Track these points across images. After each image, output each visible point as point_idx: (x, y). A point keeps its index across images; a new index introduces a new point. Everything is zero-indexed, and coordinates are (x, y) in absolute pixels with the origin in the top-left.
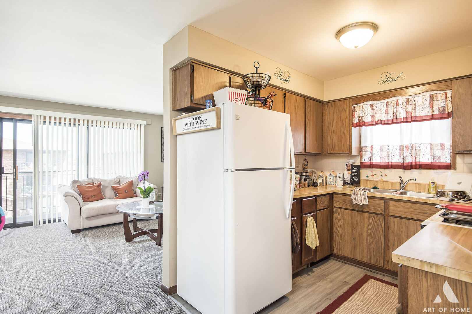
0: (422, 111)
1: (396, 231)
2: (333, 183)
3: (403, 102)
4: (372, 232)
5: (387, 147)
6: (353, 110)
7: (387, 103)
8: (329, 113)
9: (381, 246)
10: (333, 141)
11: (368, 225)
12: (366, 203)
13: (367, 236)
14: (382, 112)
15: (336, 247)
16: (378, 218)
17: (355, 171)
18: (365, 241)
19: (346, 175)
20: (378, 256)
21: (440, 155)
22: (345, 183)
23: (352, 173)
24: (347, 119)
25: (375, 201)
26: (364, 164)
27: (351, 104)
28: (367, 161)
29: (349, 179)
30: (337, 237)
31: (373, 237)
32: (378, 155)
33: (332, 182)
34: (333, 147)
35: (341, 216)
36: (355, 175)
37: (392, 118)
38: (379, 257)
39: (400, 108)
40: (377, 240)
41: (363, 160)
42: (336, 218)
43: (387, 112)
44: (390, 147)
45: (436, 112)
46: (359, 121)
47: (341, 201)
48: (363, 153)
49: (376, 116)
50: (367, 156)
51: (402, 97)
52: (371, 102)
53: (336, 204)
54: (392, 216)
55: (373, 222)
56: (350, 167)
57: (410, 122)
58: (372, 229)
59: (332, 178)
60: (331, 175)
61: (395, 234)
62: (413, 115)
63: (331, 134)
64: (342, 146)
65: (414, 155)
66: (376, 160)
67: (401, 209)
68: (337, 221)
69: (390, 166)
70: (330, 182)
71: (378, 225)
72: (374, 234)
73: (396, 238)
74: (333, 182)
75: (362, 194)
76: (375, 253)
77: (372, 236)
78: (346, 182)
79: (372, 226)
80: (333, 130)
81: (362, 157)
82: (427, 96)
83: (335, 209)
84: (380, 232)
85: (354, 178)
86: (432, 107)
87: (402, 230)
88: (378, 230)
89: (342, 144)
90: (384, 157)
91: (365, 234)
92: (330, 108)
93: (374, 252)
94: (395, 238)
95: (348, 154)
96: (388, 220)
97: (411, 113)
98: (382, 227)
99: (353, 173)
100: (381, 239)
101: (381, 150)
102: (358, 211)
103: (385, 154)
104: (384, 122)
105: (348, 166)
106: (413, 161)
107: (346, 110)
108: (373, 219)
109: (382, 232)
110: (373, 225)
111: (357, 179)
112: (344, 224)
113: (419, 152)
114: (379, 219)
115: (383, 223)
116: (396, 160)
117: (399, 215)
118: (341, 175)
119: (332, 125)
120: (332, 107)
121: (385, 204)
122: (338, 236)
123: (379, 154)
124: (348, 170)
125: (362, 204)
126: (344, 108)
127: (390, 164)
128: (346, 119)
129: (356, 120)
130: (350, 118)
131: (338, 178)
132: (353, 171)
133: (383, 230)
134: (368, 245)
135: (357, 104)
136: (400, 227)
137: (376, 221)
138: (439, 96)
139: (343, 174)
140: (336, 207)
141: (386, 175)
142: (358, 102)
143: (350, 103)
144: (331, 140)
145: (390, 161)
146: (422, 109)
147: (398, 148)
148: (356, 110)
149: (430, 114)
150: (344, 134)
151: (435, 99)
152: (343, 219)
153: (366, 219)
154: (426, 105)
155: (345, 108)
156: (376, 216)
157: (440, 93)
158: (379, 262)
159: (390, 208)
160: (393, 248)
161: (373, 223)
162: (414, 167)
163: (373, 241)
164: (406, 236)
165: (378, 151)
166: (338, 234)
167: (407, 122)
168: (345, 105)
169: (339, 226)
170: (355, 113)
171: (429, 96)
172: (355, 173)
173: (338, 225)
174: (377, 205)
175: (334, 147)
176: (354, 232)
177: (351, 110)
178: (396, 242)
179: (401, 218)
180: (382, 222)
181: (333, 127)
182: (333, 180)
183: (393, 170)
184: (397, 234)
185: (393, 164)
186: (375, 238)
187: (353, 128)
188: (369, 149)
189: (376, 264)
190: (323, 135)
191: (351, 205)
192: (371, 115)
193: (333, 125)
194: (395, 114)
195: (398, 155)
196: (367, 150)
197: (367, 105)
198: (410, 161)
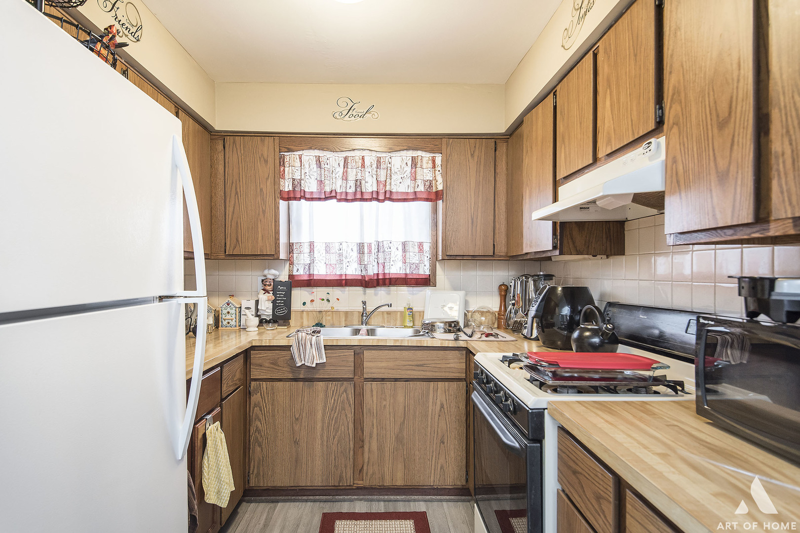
0: (400, 183)
1: (375, 408)
2: (233, 323)
3: (373, 162)
4: (332, 419)
5: (337, 246)
6: (282, 162)
7: (346, 159)
8: (227, 160)
9: (348, 443)
10: (237, 227)
11: (325, 406)
12: (321, 361)
13: (323, 429)
14: (337, 176)
15: (255, 471)
16: (343, 388)
17: (282, 294)
18: (319, 442)
19: (263, 303)
20: (343, 466)
21: (418, 262)
22: (262, 322)
23: (276, 297)
24: (269, 180)
25: (337, 355)
26: (296, 278)
27: (277, 150)
28: (301, 272)
29: (270, 312)
30: (258, 449)
31: (334, 429)
32: (322, 261)
33: (232, 320)
34: (237, 240)
35: (266, 398)
36: (282, 303)
37: (353, 190)
38: (346, 467)
39: (367, 173)
40: (341, 434)
41: (295, 269)
42: (255, 404)
43: (345, 178)
44: (344, 246)
45: (421, 188)
46: (294, 189)
47: (267, 365)
48: (295, 255)
49: (327, 182)
50: (302, 262)
51: (370, 152)
52: (317, 153)
53: (255, 373)
54: (367, 380)
55: (333, 398)
56: (272, 286)
57: (383, 201)
58: (333, 412)
59: (233, 311)
60: (228, 304)
61: (373, 413)
62: (388, 188)
63: (234, 210)
64: (260, 239)
65: (381, 261)
66: (320, 271)
67: (384, 364)
68: (259, 412)
69: (344, 282)
70: (227, 321)
71: (343, 402)
72: (336, 422)
73: (375, 421)
74: (234, 321)
75: (313, 343)
76: (338, 461)
77: (332, 427)
78: (263, 317)
79: (333, 407)
80: (237, 201)
81: (292, 264)
82: (408, 158)
83: (253, 383)
84: (346, 415)
85: (280, 309)
86: (415, 179)
87: (384, 403)
88: (343, 412)
89: (260, 235)
90: (333, 265)
91: (319, 426)
92: (231, 150)
93: (335, 459)
94: (373, 421)
95: (272, 257)
96: (360, 389)
97: (385, 186)
98: (350, 405)
99: (279, 297)
100: (348, 430)
101: (327, 252)
102: (304, 380)
103: (333, 259)
104: (341, 195)
105: (267, 283)
106: (380, 272)
107: (267, 161)
108: (333, 391)
109: (350, 416)
110: (334, 404)
111: (286, 309)
112: (273, 416)
113: (389, 257)
114: (345, 391)
115: (353, 396)
116: (352, 270)
117: (381, 375)
118: (252, 304)
119: (236, 189)
120: (235, 149)
121: (356, 357)
122: (260, 446)
123: (324, 259)
124: (266, 291)
125: (314, 365)
126: (262, 155)
127: (344, 278)
128: (267, 179)
129: (287, 185)
130: (276, 179)
131: (244, 311)
132: (278, 294)
133: (353, 410)
134: (325, 448)
135: (289, 150)
136: (381, 399)
137: (340, 396)
138: (425, 160)
139: (257, 302)
140: (255, 380)
141: (338, 299)
142: (292, 147)
143: (275, 147)
144: (234, 224)
145: (343, 273)
146: (401, 180)
147: (355, 249)
148: (287, 164)
149: (411, 190)
150: (264, 212)
151: (419, 165)
152: (272, 405)
153: (321, 395)
154: (406, 174)
155: (265, 156)
156: (339, 385)
157: (426, 156)
158: (344, 477)
159: (366, 364)
160: (369, 441)
161: (334, 400)
162: (381, 282)
163: (334, 438)
164: (391, 414)
165: (321, 253)
166: (260, 440)
167: (377, 200)
168: (265, 149)
169: (263, 421)
170: (284, 170)
171: (411, 159)
172: (282, 297)
173: (260, 420)
174: (343, 361)
175: (240, 240)
176: (297, 428)
177: (277, 162)
178: (375, 430)
179: (383, 380)
180: (350, 396)
181: (237, 193)
182: (234, 316)
183: (347, 288)
184: (377, 413)
185: (348, 278)
186: (337, 431)
187: (281, 201)
188: (306, 249)
189: (339, 484)
190: (213, 211)
191: (289, 370)
192: (316, 179)
193: (239, 191)
194: (358, 183)
195: (354, 261)
196: (302, 249)
197: (309, 155)
198: (376, 272)
